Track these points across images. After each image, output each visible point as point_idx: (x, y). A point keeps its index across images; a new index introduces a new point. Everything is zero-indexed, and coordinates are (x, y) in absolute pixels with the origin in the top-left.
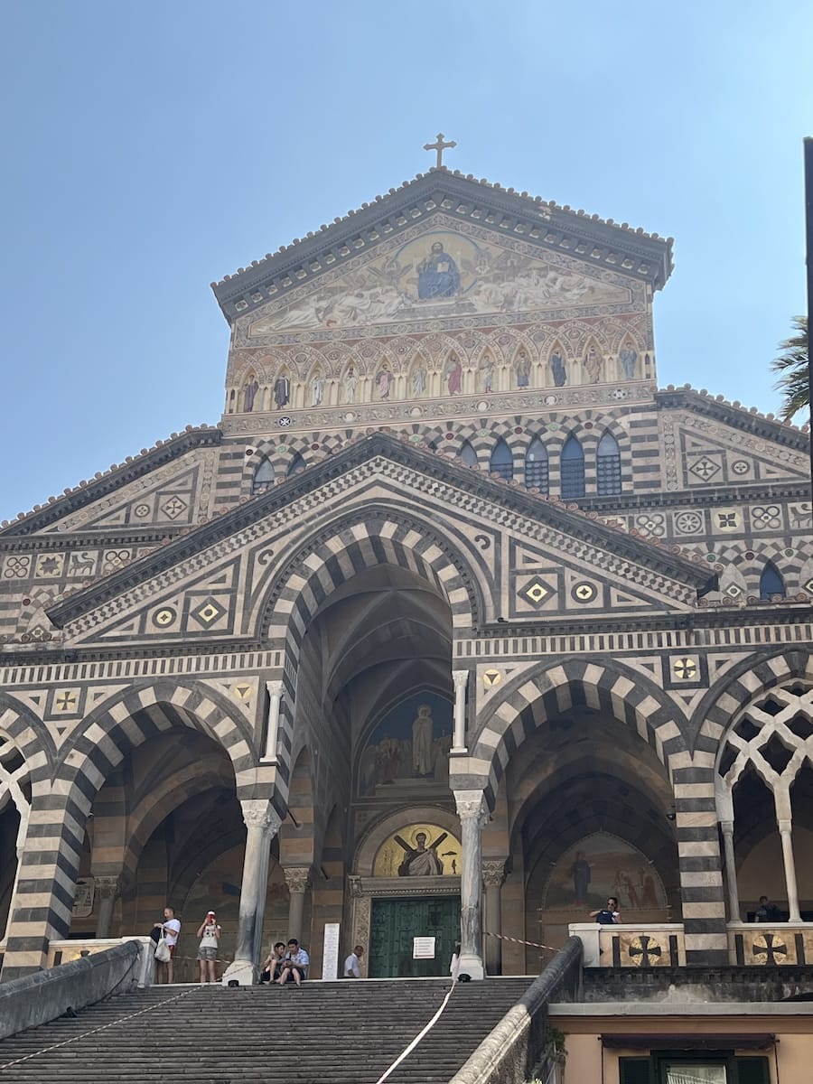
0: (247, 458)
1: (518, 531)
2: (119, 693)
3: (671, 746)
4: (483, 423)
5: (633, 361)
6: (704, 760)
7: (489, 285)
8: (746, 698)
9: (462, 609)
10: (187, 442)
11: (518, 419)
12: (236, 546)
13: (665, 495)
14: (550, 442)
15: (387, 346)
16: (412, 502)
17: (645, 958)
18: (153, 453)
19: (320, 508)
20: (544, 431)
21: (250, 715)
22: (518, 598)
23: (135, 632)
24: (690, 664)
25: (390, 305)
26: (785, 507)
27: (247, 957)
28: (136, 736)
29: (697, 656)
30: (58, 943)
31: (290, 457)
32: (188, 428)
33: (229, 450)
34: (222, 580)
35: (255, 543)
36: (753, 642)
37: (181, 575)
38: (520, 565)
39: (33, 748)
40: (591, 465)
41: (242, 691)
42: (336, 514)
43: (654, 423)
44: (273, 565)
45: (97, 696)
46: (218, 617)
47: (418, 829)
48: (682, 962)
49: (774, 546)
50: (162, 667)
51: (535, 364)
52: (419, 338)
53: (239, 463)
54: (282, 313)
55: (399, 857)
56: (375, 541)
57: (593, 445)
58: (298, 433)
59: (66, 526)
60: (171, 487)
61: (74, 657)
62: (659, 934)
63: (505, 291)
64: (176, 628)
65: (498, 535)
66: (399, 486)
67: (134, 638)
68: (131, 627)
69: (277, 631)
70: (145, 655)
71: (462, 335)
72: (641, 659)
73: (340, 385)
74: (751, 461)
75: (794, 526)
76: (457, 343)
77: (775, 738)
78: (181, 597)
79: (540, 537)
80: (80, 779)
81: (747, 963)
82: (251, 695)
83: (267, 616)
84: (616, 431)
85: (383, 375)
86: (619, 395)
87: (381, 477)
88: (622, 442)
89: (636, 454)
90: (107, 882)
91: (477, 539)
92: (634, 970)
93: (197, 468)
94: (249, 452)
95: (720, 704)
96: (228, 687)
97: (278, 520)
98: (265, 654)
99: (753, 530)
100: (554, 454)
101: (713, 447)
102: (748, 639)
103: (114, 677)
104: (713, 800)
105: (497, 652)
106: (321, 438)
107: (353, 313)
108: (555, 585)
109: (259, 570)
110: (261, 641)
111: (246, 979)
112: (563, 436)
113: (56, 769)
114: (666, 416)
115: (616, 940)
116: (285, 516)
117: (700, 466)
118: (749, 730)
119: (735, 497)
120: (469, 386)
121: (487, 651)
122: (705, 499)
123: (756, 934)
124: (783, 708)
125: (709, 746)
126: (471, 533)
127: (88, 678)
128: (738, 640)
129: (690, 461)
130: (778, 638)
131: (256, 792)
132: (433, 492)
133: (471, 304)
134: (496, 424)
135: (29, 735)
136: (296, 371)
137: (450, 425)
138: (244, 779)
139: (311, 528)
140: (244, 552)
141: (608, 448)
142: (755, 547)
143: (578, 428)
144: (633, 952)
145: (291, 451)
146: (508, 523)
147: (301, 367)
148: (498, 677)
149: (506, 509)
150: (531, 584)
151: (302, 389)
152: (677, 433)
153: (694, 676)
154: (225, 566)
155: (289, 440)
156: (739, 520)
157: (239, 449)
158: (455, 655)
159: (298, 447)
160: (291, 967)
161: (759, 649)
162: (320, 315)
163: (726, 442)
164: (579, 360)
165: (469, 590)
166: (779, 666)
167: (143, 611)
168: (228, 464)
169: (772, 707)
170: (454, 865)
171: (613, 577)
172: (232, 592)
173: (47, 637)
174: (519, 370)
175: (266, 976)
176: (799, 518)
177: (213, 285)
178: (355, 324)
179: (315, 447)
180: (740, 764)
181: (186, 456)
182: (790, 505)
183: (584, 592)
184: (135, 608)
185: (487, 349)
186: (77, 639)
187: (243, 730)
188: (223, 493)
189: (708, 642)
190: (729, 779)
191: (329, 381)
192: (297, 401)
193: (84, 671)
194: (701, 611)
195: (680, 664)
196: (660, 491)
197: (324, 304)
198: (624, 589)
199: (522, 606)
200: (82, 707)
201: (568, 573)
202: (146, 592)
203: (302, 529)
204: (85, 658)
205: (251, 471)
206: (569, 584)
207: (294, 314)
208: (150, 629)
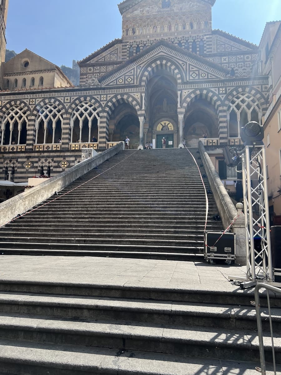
0: (128, 46)
1: (190, 62)
2: (113, 96)
3: (219, 106)
4: (176, 38)
5: (207, 24)
6: (225, 108)
7: (177, 5)
8: (233, 96)
9: (179, 79)
10: (115, 43)
11: (183, 37)
12: (134, 65)
13: (213, 54)
14: (190, 42)
15: (155, 20)
16: (169, 56)
17: (212, 144)
18: (109, 45)
19: (150, 57)
20: (189, 40)
21: (139, 100)
22: (190, 76)
23: (115, 84)
24: (223, 89)
25: (156, 10)
26: (236, 56)
27: (142, 145)
28: (117, 104)
29: (225, 88)
30: (108, 143)
31: (136, 46)
32: (115, 39)
33: (124, 44)
34: (131, 73)
35: (137, 65)
36: (236, 85)
37: (123, 72)
38: (191, 69)
39: (98, 107)
40: (198, 47)
41: (137, 96)
42: (153, 58)
43: (211, 38)
44: (141, 69)
45: (109, 97)
46: (131, 81)
47: (165, 122)
48: (219, 144)
49: (234, 65)
50: (121, 91)
51: (187, 24)
52: (162, 17)
53: (126, 47)
54: (133, 12)
55: (161, 127)
56: (161, 64)
57: (198, 43)
58: (138, 40)
59: (93, 61)
60: (113, 53)
61: (104, 89)
62: (215, 140)
63: (180, 6)
64: (123, 83)
65: (186, 63)
66: (166, 52)
67: (115, 85)
68: (114, 83)
69: (143, 84)
70: (118, 88)
71: (171, 17)
72: (214, 89)
73: (146, 29)
74: (230, 46)
75: (238, 60)
76: (170, 19)
77: (238, 104)
78: (123, 76)
79: (195, 63)
80: (108, 112)
81: (230, 144)
82: (139, 97)
83: (141, 80)
84: (203, 40)
85: (155, 27)
86: (204, 31)
87: (162, 50)
88: (205, 42)
89: (208, 45)
90: (111, 132)
91: (182, 64)
92: (211, 146)
93: (118, 48)
94: (128, 45)
95: (229, 97)
96: (134, 95)
97: (142, 60)
98: (141, 88)
99: (230, 62)
100: (191, 45)
101: (223, 43)
102: (235, 84)
103: (112, 93)
104: (226, 116)
105: (186, 87)
106: (143, 41)
107: (148, 12)
108: (198, 74)
109: (139, 71)
110: (140, 86)
111: (142, 149)
112: (192, 41)
113: (103, 111)
114: (214, 36)
115: (207, 141)
116: (143, 59)
117: (220, 48)
118: (233, 102)
119: (227, 55)
120: (173, 29)
121: (184, 87)
122: (221, 55)
123: (232, 140)
124: (240, 98)
125: (226, 105)
126: (181, 62)
127: (107, 93)
128: (233, 84)
129: (218, 47)
130: (240, 84)
131: (141, 115)
132: (173, 53)
133: (173, 9)
134: (179, 38)
135: (97, 104)
136: (136, 26)
137: (169, 38)
138: (139, 113)
139: (148, 62)
140: (135, 67)
141: (201, 44)
142: (230, 65)
143: (196, 39)
144: (210, 143)
145: (137, 44)
146: (188, 60)
147: (137, 25)
148: (186, 93)
149: (188, 57)
150: (193, 73)
151: (145, 29)
152: (216, 40)
153: (224, 92)
154: (132, 70)
155: (136, 42)
156: (227, 59)
157: (126, 44)
158: (178, 88)
159: (138, 43)
160: (150, 146)
161: (236, 86)
162: (141, 12)
163: (225, 42)
164: (196, 23)
165: (181, 75)
166: (240, 90)
167: (116, 79)
168: (124, 47)
169: (238, 98)
170: (171, 128)
171: (209, 72)
172: (134, 75)
173: (98, 85)
174: (183, 25)
175: (146, 148)
176: (239, 59)
177: (118, 5)
178: (149, 14)
179: (141, 44)
180: (231, 108)
181: (115, 46)
182: (237, 56)
183: (203, 75)
184: (115, 79)
185: (177, 20)
186: (104, 85)
187: (138, 103)
188: (123, 54)
189: (227, 85)
190: (229, 111)
191: (144, 28)
192: (137, 33)
193: (107, 91)
194: (226, 79)
195: (221, 90)
196: (212, 53)
197: (142, 9)
198: (211, 74)
199: (191, 78)
200: (107, 99)
201: (200, 71)
202: (117, 75)
203: (147, 62)
204: (106, 89)
205: (128, 49)
206: (200, 73)
207: (135, 12)
208: (118, 83)
